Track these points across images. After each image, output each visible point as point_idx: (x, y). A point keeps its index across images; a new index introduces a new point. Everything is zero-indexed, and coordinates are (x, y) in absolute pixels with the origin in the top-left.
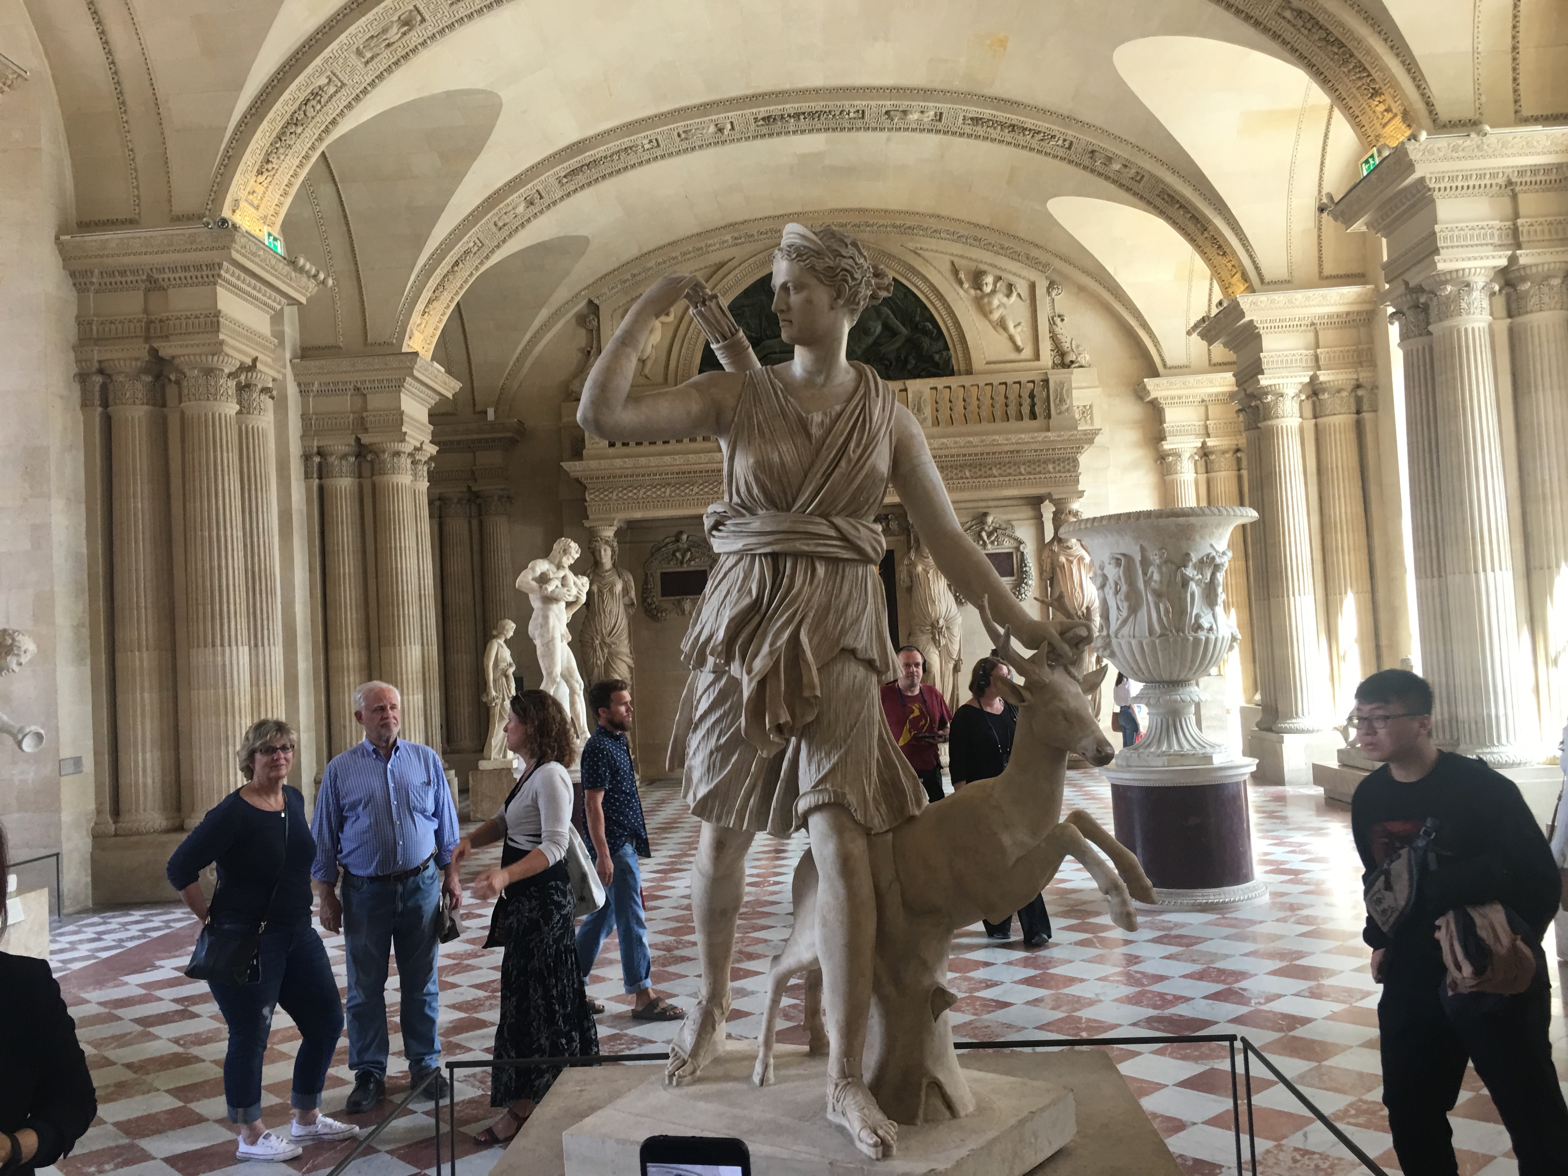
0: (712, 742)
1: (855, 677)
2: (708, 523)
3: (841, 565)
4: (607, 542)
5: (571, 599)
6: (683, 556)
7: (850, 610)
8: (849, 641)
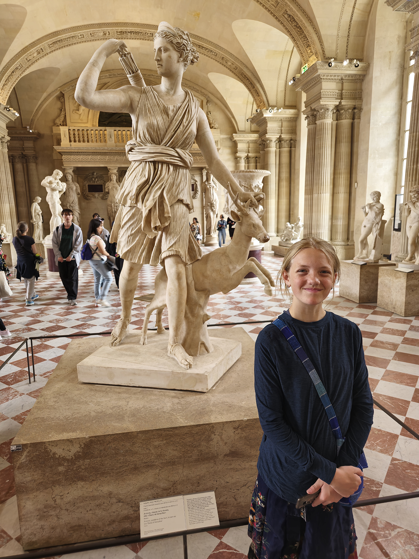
0: (129, 233)
1: (183, 210)
2: (127, 148)
3: (178, 168)
4: (70, 174)
5: (60, 190)
6: (95, 180)
7: (181, 185)
8: (181, 197)
